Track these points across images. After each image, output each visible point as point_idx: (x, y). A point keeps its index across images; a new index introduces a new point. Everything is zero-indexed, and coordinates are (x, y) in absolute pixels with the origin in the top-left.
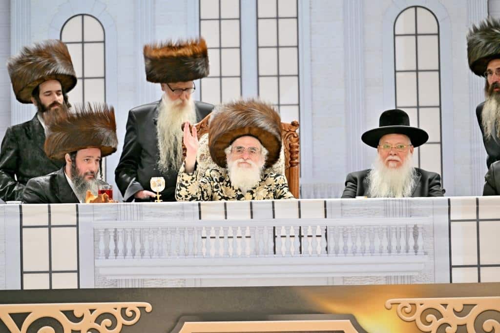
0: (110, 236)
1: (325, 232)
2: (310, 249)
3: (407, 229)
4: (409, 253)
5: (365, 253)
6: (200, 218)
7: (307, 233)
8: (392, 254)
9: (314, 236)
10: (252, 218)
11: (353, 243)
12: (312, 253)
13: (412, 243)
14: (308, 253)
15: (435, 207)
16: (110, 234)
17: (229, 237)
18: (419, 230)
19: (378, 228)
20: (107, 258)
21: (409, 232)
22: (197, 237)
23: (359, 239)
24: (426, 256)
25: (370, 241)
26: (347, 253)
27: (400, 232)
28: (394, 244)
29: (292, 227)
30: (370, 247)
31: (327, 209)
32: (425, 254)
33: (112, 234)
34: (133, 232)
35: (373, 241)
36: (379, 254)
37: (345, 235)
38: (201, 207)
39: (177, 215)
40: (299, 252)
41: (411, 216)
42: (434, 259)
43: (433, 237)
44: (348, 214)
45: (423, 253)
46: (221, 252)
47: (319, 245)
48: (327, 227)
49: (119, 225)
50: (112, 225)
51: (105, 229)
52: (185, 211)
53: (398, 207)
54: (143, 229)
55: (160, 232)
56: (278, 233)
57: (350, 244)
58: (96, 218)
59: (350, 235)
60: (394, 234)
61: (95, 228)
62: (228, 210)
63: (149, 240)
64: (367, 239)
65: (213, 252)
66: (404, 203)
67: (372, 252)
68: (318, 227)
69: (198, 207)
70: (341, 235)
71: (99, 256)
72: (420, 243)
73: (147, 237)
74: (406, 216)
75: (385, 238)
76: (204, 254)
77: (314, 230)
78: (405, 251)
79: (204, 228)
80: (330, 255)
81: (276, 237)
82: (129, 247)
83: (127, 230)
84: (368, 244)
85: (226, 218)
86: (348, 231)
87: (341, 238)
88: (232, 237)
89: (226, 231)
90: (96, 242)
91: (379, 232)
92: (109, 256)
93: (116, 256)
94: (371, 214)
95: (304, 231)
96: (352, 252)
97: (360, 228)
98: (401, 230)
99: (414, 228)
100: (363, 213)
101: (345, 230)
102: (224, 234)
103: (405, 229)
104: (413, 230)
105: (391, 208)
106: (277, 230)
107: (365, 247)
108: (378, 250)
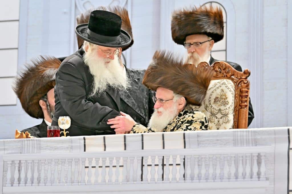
0: (15, 167)
1: (184, 160)
2: (171, 176)
3: (252, 156)
4: (253, 179)
5: (215, 179)
6: (85, 151)
7: (168, 162)
8: (238, 180)
9: (174, 165)
10: (125, 149)
11: (206, 171)
12: (172, 180)
13: (255, 170)
14: (169, 179)
15: (277, 136)
16: (16, 165)
17: (106, 167)
18: (262, 158)
19: (227, 157)
20: (12, 186)
21: (254, 160)
22: (81, 167)
23: (211, 167)
24: (268, 182)
25: (221, 169)
26: (201, 179)
27: (246, 160)
28: (241, 170)
29: (157, 157)
30: (220, 174)
31: (186, 140)
32: (266, 180)
33: (17, 165)
34: (33, 163)
35: (223, 169)
36: (227, 180)
37: (200, 164)
38: (86, 141)
39: (67, 148)
40: (162, 179)
41: (256, 145)
42: (274, 185)
43: (275, 164)
44: (203, 144)
45: (265, 179)
46: (100, 180)
47: (178, 173)
48: (185, 156)
49: (23, 157)
50: (17, 157)
51: (12, 161)
52: (73, 145)
53: (245, 138)
54: (40, 160)
55: (53, 163)
56: (145, 163)
57: (203, 172)
58: (6, 152)
59: (203, 164)
60: (241, 162)
61: (5, 160)
63: (44, 169)
64: (218, 167)
65: (93, 179)
66: (250, 133)
67: (221, 179)
68: (178, 156)
69: (83, 141)
70: (196, 163)
71: (6, 184)
72: (263, 169)
73: (43, 167)
74: (252, 146)
75: (233, 165)
76: (86, 182)
77: (174, 159)
78: (250, 177)
79: (87, 159)
80: (186, 181)
81: (144, 165)
82: (29, 176)
83: (29, 161)
84: (218, 171)
85: (105, 150)
86: (203, 160)
87: (196, 166)
88: (108, 167)
89: (104, 161)
90: (4, 172)
91: (228, 160)
92: (14, 184)
93: (19, 183)
94: (222, 144)
95: (166, 160)
96: (205, 178)
97: (212, 157)
98: (247, 158)
99: (258, 156)
100: (215, 143)
101: (200, 159)
102: (103, 164)
103: (251, 157)
104: (256, 158)
105: (239, 138)
106: (145, 160)
107: (216, 174)
108: (227, 176)
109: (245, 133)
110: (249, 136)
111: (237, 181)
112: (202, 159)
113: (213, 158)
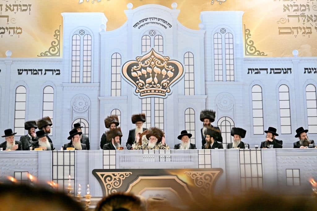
0: (123, 157)
1: (171, 157)
5: (179, 161)
6: (143, 154)
8: (185, 162)
9: (168, 158)
10: (154, 153)
13: (190, 159)
14: (167, 161)
17: (149, 158)
18: (192, 157)
20: (122, 162)
22: (142, 158)
23: (178, 158)
26: (175, 161)
27: (187, 157)
28: (186, 159)
29: (163, 156)
31: (171, 152)
36: (183, 162)
39: (138, 153)
40: (165, 161)
42: (195, 163)
43: (195, 158)
45: (192, 162)
46: (148, 161)
47: (169, 160)
49: (125, 155)
52: (140, 152)
54: (130, 156)
55: (134, 156)
58: (120, 153)
59: (176, 157)
61: (120, 156)
62: (149, 152)
63: (132, 158)
65: (146, 161)
67: (181, 161)
70: (174, 157)
71: (120, 162)
72: (192, 159)
74: (189, 154)
76: (144, 162)
77: (168, 156)
78: (188, 161)
79: (144, 156)
80: (172, 162)
81: (160, 158)
82: (127, 160)
83: (127, 156)
84: (180, 159)
85: (149, 154)
89: (149, 156)
90: (120, 159)
91: (183, 157)
93: (124, 162)
95: (166, 156)
96: (177, 161)
104: (190, 157)
106: (160, 156)
113: (179, 156)
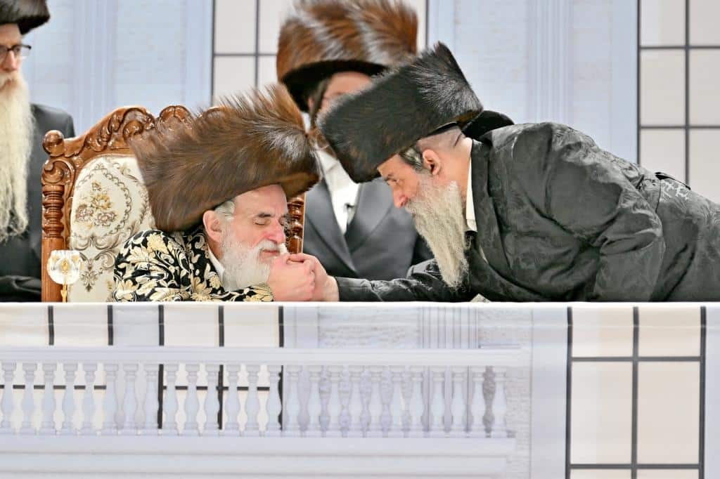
1: (279, 378)
2: (242, 419)
3: (469, 374)
4: (471, 433)
5: (368, 430)
7: (236, 381)
8: (431, 433)
9: (253, 389)
10: (111, 343)
11: (343, 407)
12: (246, 429)
13: (478, 409)
14: (236, 426)
15: (537, 325)
17: (56, 387)
18: (496, 379)
19: (401, 374)
21: (474, 383)
23: (356, 396)
24: (513, 440)
25: (383, 404)
26: (327, 429)
27: (453, 382)
28: (438, 410)
29: (202, 366)
30: (381, 417)
31: (285, 324)
32: (508, 437)
35: (388, 405)
36: (402, 433)
37: (324, 388)
40: (217, 425)
41: (479, 347)
42: (530, 449)
43: (531, 395)
44: (333, 338)
45: (505, 434)
46: (38, 421)
47: (263, 410)
48: (282, 367)
53: (449, 326)
56: (168, 381)
57: (334, 410)
59: (335, 386)
60: (438, 388)
62: (55, 325)
67: (385, 428)
68: (264, 368)
70: (315, 386)
72: (499, 409)
74: (469, 347)
75: (417, 396)
77: (253, 374)
78: (463, 428)
80: (286, 432)
81: (165, 388)
84: (375, 410)
85: (51, 342)
86: (332, 379)
87: (315, 395)
88: (63, 387)
89: (49, 373)
91: (402, 382)
94: (386, 340)
95: (230, 375)
96: (339, 427)
97: (360, 373)
98: (455, 379)
99: (485, 375)
100: (367, 337)
101: (324, 376)
102: (45, 380)
103: (466, 375)
104: (482, 379)
105: (434, 326)
106: (168, 372)
107: (370, 417)
108: (400, 423)
109: (450, 315)
110: (460, 323)
111: (429, 437)
112: (330, 376)
113: (363, 375)
